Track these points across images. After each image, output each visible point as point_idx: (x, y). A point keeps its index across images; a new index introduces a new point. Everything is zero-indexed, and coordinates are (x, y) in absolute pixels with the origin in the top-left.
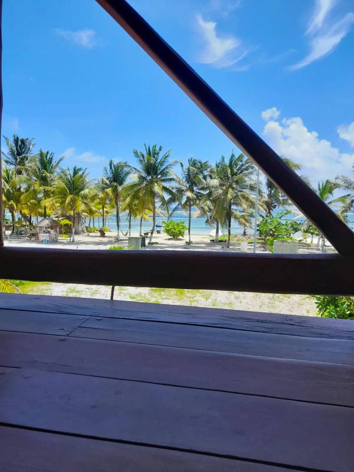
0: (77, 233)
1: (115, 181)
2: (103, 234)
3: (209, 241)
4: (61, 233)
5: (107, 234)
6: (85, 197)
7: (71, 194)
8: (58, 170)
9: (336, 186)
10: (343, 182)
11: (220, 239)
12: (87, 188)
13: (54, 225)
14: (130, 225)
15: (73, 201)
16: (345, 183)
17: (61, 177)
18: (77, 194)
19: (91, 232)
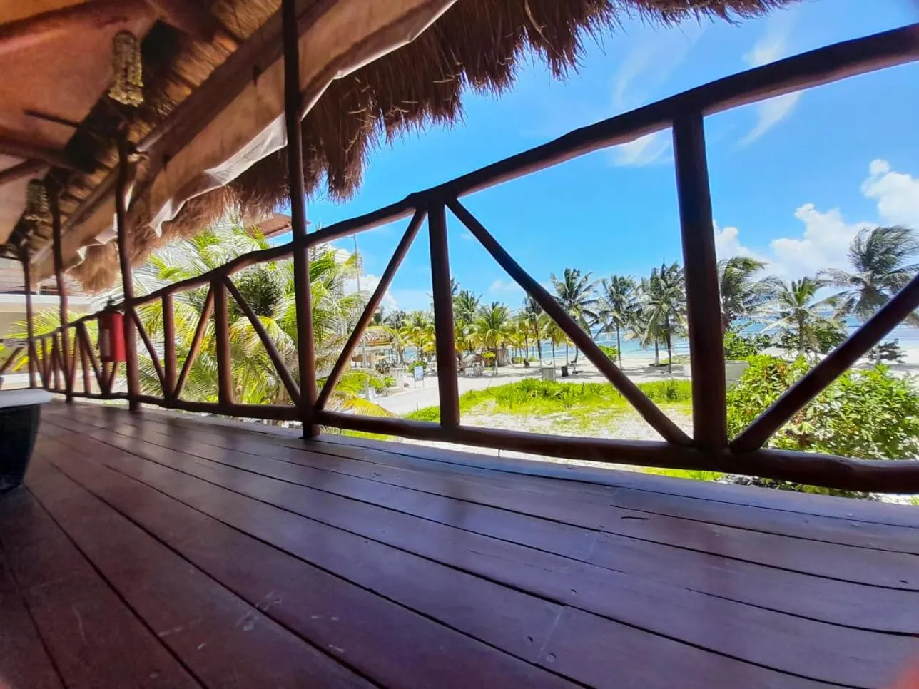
0: (500, 366)
1: (534, 311)
2: (527, 365)
3: (648, 366)
4: (486, 366)
5: (531, 364)
6: (503, 330)
7: (491, 328)
8: (479, 307)
9: (819, 284)
10: (833, 277)
11: (661, 363)
12: (506, 320)
13: (479, 358)
14: (554, 353)
15: (494, 334)
16: (835, 278)
17: (481, 313)
18: (497, 328)
19: (517, 363)
